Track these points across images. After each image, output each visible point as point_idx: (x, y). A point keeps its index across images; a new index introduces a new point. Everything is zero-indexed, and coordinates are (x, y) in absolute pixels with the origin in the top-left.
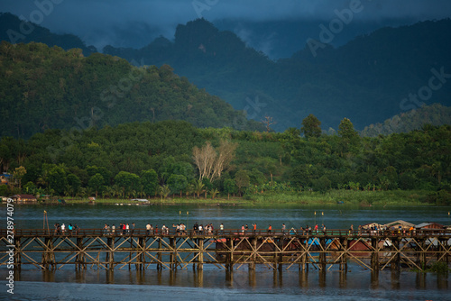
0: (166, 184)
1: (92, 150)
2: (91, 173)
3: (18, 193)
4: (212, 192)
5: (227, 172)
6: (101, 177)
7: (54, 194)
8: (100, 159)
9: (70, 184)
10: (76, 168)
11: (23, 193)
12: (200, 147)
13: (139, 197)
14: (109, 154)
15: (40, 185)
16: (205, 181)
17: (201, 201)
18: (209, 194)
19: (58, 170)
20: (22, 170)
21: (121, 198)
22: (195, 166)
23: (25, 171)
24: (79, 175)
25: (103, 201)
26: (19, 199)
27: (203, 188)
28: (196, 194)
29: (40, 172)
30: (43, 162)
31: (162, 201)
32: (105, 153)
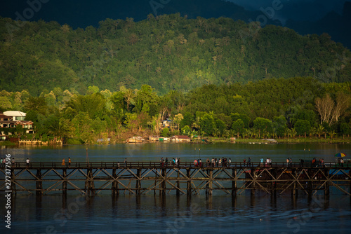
0: (293, 127)
1: (236, 101)
2: (234, 118)
3: (176, 134)
4: (330, 134)
5: (343, 118)
6: (242, 122)
7: (205, 135)
8: (242, 108)
9: (218, 127)
10: (223, 114)
11: (180, 135)
12: (321, 98)
13: (272, 138)
14: (249, 104)
15: (194, 128)
16: (325, 125)
17: (322, 140)
18: (328, 135)
19: (207, 117)
20: (180, 117)
21: (258, 138)
22: (318, 112)
23: (183, 118)
24: (225, 120)
25: (243, 140)
26: (177, 139)
27: (324, 130)
28: (317, 135)
29: (195, 118)
30: (197, 110)
31: (290, 140)
32: (246, 103)
